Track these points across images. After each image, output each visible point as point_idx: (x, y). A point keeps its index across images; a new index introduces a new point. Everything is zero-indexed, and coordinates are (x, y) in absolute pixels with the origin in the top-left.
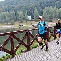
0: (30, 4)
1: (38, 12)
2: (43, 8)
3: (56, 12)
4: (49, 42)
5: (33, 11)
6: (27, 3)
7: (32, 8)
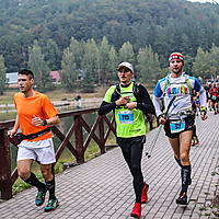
0: (16, 27)
4: (83, 162)
5: (27, 52)
6: (2, 23)
7: (22, 44)
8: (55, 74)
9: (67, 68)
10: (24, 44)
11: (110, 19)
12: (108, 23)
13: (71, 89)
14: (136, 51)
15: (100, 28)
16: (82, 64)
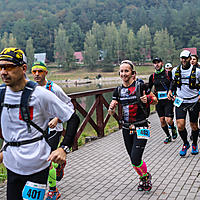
0: (43, 12)
1: (70, 41)
2: (87, 28)
3: (125, 40)
4: (103, 136)
5: (53, 35)
6: (31, 8)
7: (49, 27)
8: (78, 55)
9: (89, 49)
10: (50, 28)
11: (129, 4)
12: (127, 7)
13: (92, 68)
14: (153, 34)
15: (120, 12)
16: (103, 45)
